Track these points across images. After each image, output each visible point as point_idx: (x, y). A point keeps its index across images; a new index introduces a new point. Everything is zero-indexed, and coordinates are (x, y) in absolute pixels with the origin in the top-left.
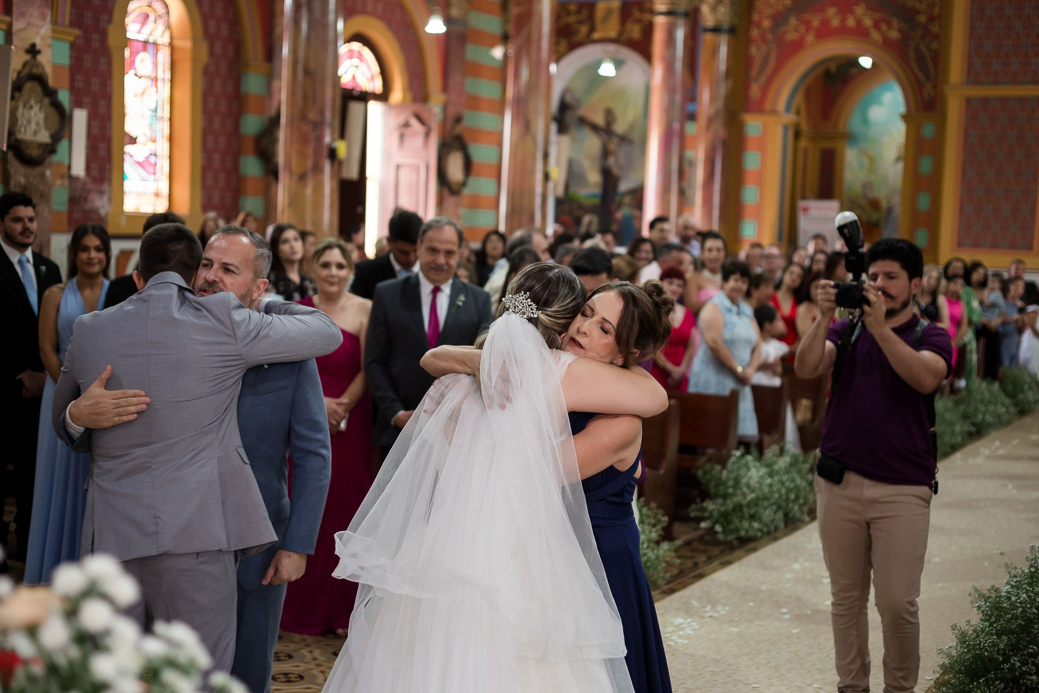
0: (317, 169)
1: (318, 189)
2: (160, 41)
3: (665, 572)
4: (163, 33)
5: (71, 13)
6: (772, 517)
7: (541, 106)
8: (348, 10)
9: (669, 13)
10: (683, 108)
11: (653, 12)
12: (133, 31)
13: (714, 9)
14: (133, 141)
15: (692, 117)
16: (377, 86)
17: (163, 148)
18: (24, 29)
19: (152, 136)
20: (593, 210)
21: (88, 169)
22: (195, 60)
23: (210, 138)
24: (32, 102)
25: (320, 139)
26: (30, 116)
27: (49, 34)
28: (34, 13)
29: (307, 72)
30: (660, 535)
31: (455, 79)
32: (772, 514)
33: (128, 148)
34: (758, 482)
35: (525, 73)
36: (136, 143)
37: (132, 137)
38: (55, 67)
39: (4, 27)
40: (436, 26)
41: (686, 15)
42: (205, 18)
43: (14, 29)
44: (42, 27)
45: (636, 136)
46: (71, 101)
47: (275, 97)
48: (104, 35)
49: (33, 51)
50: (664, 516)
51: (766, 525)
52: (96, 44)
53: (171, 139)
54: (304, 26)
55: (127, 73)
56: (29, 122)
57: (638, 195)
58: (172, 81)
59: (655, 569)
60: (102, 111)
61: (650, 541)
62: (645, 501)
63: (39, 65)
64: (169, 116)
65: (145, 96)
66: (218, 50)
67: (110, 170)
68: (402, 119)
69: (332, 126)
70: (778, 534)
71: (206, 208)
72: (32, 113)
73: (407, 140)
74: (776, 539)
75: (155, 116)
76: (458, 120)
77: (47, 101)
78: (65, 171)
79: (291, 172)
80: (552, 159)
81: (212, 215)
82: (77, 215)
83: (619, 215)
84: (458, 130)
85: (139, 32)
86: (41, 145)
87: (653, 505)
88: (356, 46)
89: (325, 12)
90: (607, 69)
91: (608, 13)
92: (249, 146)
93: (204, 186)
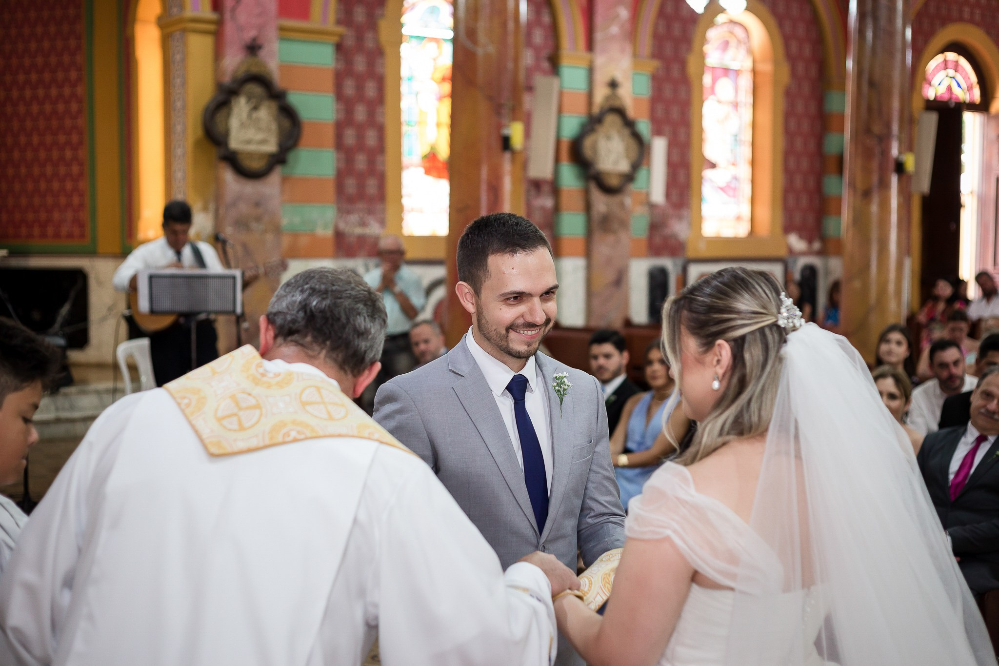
0: (883, 183)
1: (884, 204)
2: (741, 67)
4: (746, 59)
5: (652, 46)
12: (713, 56)
14: (713, 166)
16: (976, 95)
17: (745, 172)
18: (606, 64)
19: (733, 160)
21: (668, 195)
22: (775, 82)
23: (792, 159)
24: (613, 133)
25: (886, 152)
26: (610, 146)
27: (630, 68)
28: (614, 49)
29: (872, 84)
33: (708, 173)
36: (715, 167)
37: (711, 162)
38: (636, 100)
39: (584, 65)
42: (787, 40)
43: (596, 65)
44: (622, 61)
46: (650, 130)
48: (683, 64)
49: (613, 85)
52: (675, 72)
53: (753, 163)
55: (707, 99)
56: (610, 153)
58: (754, 105)
60: (682, 137)
63: (619, 98)
64: (750, 139)
65: (727, 121)
66: (801, 70)
67: (690, 196)
69: (898, 138)
71: (788, 229)
72: (612, 144)
75: (736, 140)
77: (626, 132)
78: (645, 199)
79: (854, 188)
82: (658, 240)
85: (720, 59)
86: (620, 175)
88: (951, 56)
92: (832, 165)
93: (786, 208)
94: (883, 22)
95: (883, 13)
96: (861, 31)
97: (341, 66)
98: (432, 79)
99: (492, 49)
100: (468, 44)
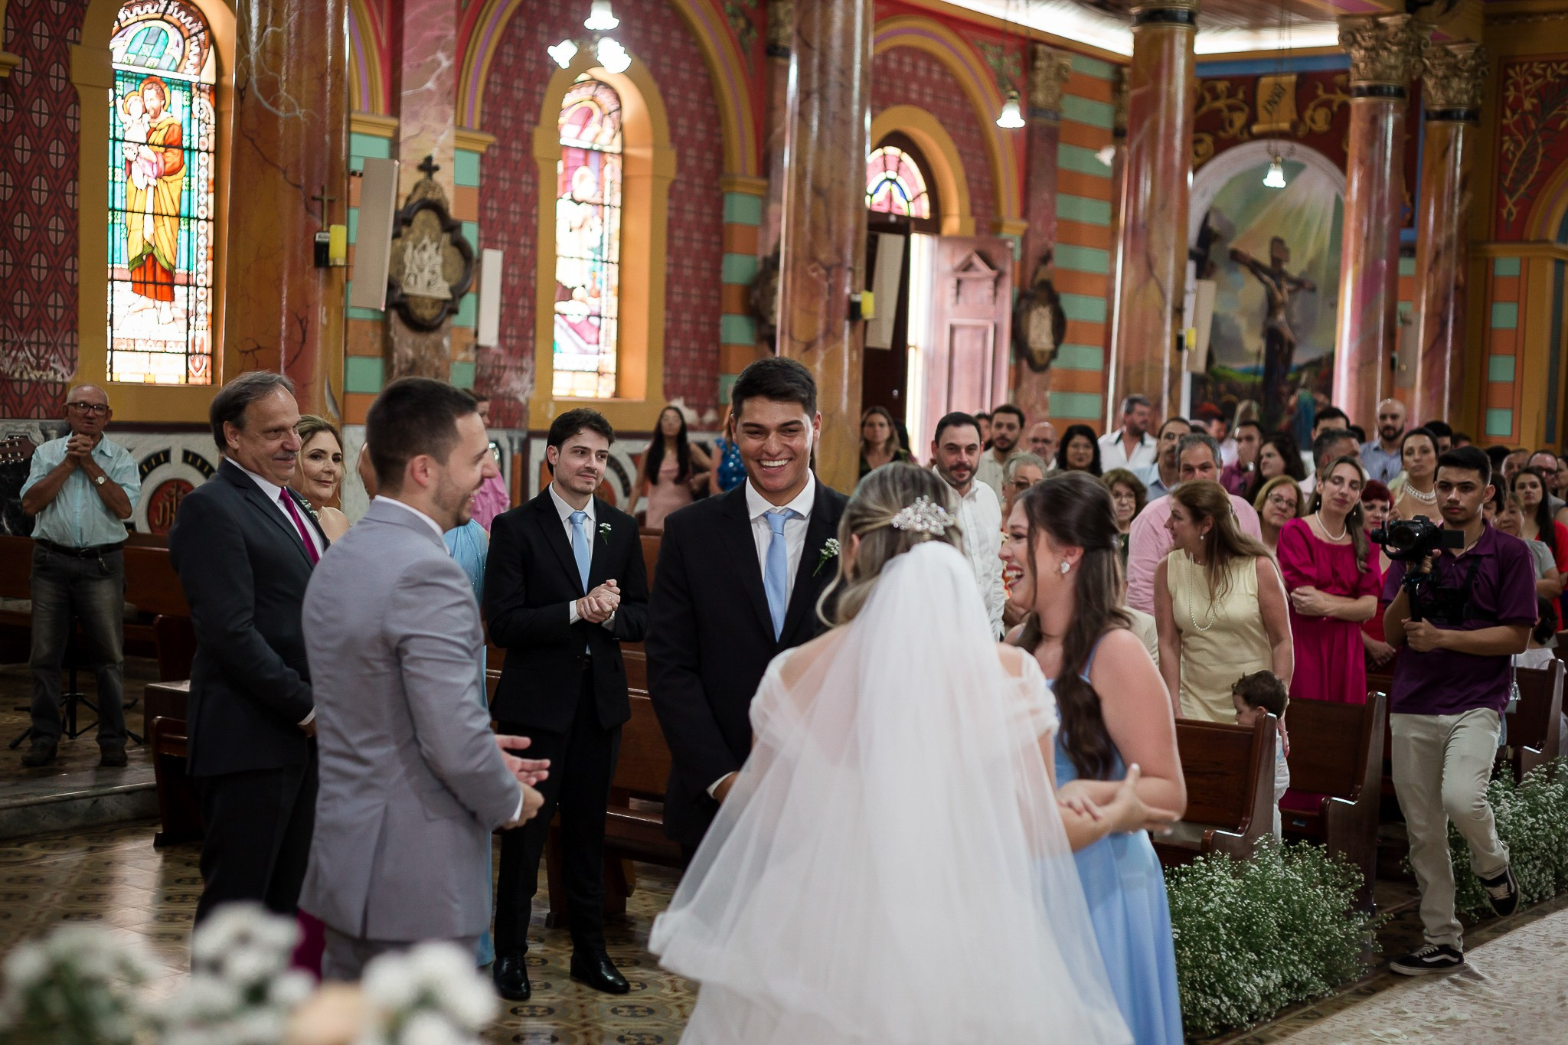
0: (831, 333)
1: (833, 363)
2: (607, 149)
3: (1362, 961)
4: (614, 137)
5: (482, 112)
6: (1534, 881)
7: (1172, 238)
8: (880, 98)
9: (1371, 91)
10: (1394, 236)
11: (1347, 90)
12: (569, 134)
13: (1443, 84)
14: (567, 294)
15: (1410, 250)
16: (922, 209)
17: (609, 304)
18: (417, 135)
19: (593, 287)
20: (1252, 393)
21: (502, 336)
22: (656, 177)
23: (677, 289)
24: (426, 240)
25: (835, 289)
26: (421, 259)
27: (452, 142)
28: (431, 111)
29: (817, 191)
30: (1351, 902)
31: (1041, 197)
32: (1535, 872)
34: (1512, 823)
35: (1146, 187)
36: (571, 298)
37: (565, 288)
38: (459, 189)
39: (389, 133)
40: (1011, 118)
41: (1400, 93)
42: (673, 115)
43: (403, 137)
44: (442, 133)
45: (1320, 279)
46: (479, 239)
47: (773, 227)
48: (528, 141)
49: (428, 167)
50: (1358, 872)
51: (1525, 891)
52: (516, 156)
53: (620, 291)
54: (815, 123)
55: (560, 198)
56: (421, 270)
57: (1323, 370)
58: (623, 208)
59: (1346, 954)
60: (524, 252)
61: (1335, 911)
62: (1325, 848)
63: (435, 187)
64: (617, 258)
65: (586, 229)
66: (691, 162)
67: (534, 338)
68: (959, 259)
69: (852, 270)
70: (1545, 906)
71: (669, 392)
72: (426, 255)
73: (966, 288)
74: (1542, 914)
76: (1046, 258)
77: (446, 238)
78: (471, 339)
79: (791, 337)
80: (1188, 316)
81: (678, 403)
83: (1292, 401)
84: (1043, 274)
85: (578, 137)
86: (436, 302)
87: (1342, 855)
88: (892, 151)
89: (845, 103)
90: (1275, 179)
91: (1278, 92)
92: (733, 300)
93: (667, 361)
94: (834, 105)
95: (833, 92)
96: (803, 115)
97: (10, 113)
98: (147, 143)
99: (300, 113)
100: (266, 104)
